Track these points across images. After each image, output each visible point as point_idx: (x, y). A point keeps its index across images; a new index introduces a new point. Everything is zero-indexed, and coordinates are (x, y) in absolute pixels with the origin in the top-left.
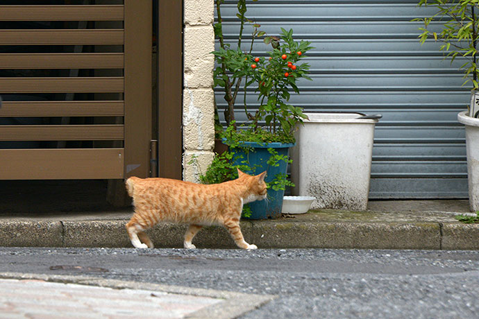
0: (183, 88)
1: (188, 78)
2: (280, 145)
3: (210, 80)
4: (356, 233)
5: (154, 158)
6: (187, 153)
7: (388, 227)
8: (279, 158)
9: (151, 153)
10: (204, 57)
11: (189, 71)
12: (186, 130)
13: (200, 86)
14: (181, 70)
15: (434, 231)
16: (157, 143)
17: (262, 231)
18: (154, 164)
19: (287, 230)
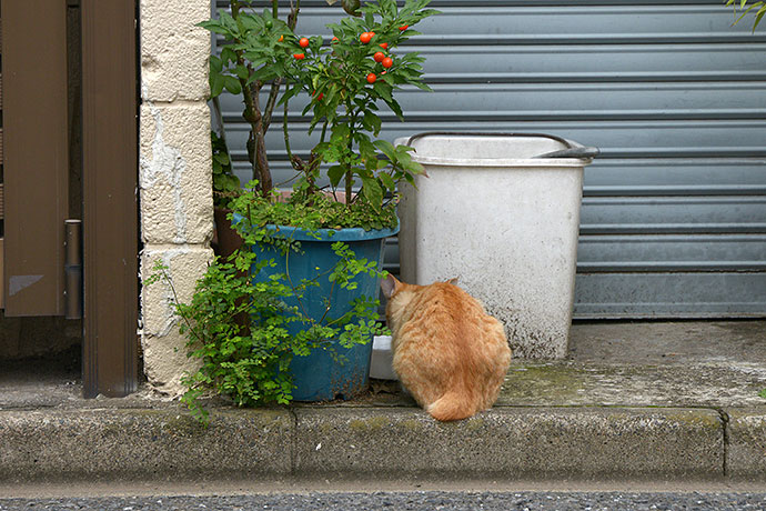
0: (140, 101)
1: (148, 77)
2: (361, 234)
3: (200, 83)
4: (533, 437)
5: (74, 260)
6: (149, 251)
7: (604, 423)
8: (357, 266)
9: (66, 249)
10: (186, 33)
11: (153, 62)
12: (145, 196)
13: (178, 98)
14: (135, 62)
15: (708, 431)
16: (80, 226)
17: (316, 434)
18: (73, 275)
19: (375, 431)
